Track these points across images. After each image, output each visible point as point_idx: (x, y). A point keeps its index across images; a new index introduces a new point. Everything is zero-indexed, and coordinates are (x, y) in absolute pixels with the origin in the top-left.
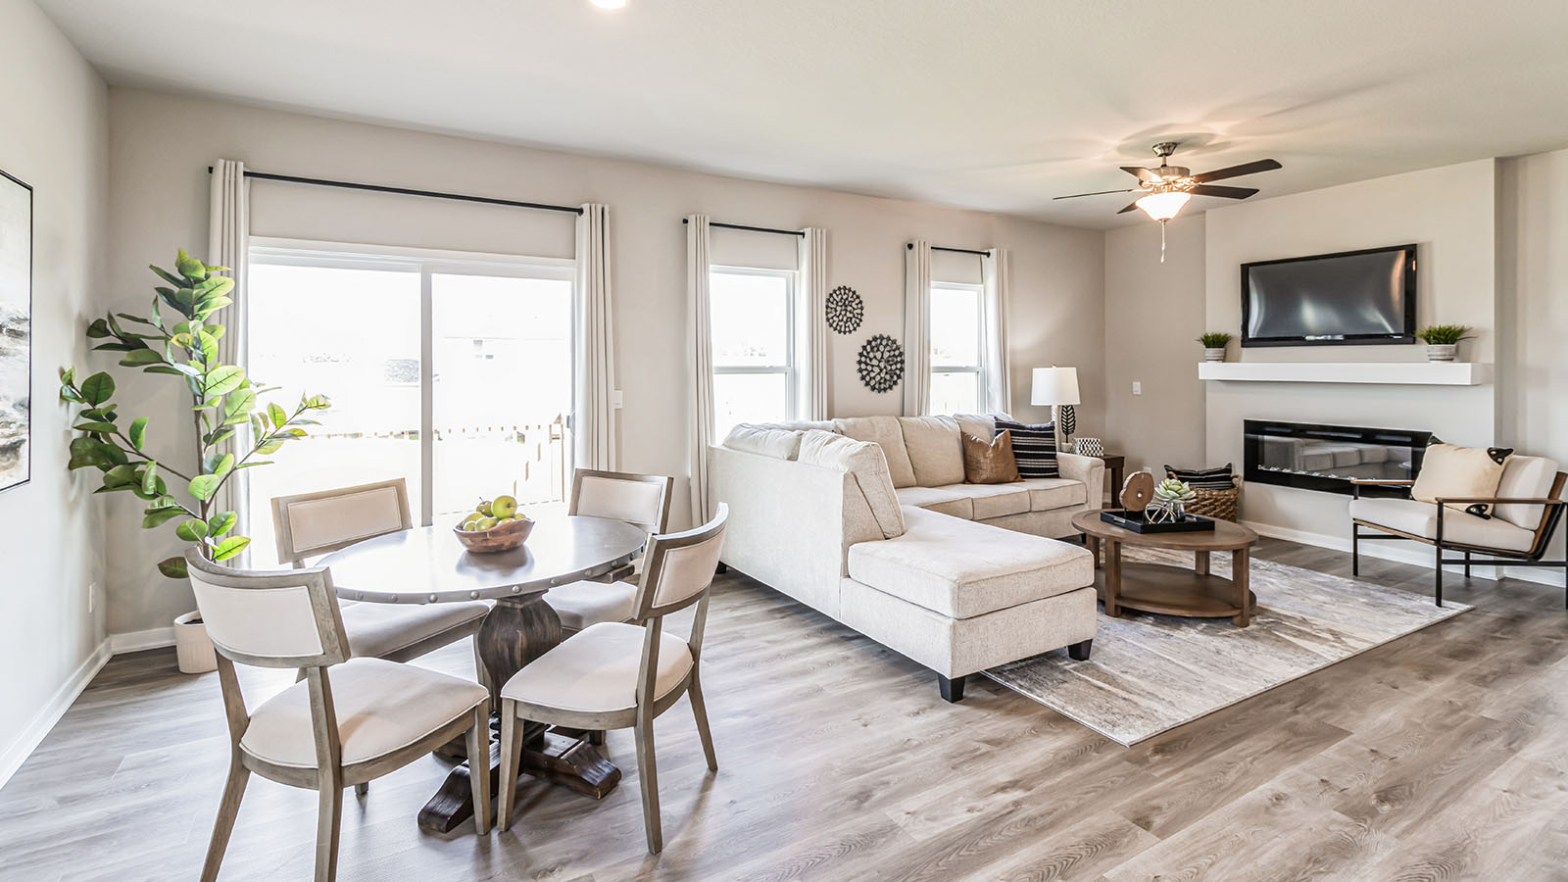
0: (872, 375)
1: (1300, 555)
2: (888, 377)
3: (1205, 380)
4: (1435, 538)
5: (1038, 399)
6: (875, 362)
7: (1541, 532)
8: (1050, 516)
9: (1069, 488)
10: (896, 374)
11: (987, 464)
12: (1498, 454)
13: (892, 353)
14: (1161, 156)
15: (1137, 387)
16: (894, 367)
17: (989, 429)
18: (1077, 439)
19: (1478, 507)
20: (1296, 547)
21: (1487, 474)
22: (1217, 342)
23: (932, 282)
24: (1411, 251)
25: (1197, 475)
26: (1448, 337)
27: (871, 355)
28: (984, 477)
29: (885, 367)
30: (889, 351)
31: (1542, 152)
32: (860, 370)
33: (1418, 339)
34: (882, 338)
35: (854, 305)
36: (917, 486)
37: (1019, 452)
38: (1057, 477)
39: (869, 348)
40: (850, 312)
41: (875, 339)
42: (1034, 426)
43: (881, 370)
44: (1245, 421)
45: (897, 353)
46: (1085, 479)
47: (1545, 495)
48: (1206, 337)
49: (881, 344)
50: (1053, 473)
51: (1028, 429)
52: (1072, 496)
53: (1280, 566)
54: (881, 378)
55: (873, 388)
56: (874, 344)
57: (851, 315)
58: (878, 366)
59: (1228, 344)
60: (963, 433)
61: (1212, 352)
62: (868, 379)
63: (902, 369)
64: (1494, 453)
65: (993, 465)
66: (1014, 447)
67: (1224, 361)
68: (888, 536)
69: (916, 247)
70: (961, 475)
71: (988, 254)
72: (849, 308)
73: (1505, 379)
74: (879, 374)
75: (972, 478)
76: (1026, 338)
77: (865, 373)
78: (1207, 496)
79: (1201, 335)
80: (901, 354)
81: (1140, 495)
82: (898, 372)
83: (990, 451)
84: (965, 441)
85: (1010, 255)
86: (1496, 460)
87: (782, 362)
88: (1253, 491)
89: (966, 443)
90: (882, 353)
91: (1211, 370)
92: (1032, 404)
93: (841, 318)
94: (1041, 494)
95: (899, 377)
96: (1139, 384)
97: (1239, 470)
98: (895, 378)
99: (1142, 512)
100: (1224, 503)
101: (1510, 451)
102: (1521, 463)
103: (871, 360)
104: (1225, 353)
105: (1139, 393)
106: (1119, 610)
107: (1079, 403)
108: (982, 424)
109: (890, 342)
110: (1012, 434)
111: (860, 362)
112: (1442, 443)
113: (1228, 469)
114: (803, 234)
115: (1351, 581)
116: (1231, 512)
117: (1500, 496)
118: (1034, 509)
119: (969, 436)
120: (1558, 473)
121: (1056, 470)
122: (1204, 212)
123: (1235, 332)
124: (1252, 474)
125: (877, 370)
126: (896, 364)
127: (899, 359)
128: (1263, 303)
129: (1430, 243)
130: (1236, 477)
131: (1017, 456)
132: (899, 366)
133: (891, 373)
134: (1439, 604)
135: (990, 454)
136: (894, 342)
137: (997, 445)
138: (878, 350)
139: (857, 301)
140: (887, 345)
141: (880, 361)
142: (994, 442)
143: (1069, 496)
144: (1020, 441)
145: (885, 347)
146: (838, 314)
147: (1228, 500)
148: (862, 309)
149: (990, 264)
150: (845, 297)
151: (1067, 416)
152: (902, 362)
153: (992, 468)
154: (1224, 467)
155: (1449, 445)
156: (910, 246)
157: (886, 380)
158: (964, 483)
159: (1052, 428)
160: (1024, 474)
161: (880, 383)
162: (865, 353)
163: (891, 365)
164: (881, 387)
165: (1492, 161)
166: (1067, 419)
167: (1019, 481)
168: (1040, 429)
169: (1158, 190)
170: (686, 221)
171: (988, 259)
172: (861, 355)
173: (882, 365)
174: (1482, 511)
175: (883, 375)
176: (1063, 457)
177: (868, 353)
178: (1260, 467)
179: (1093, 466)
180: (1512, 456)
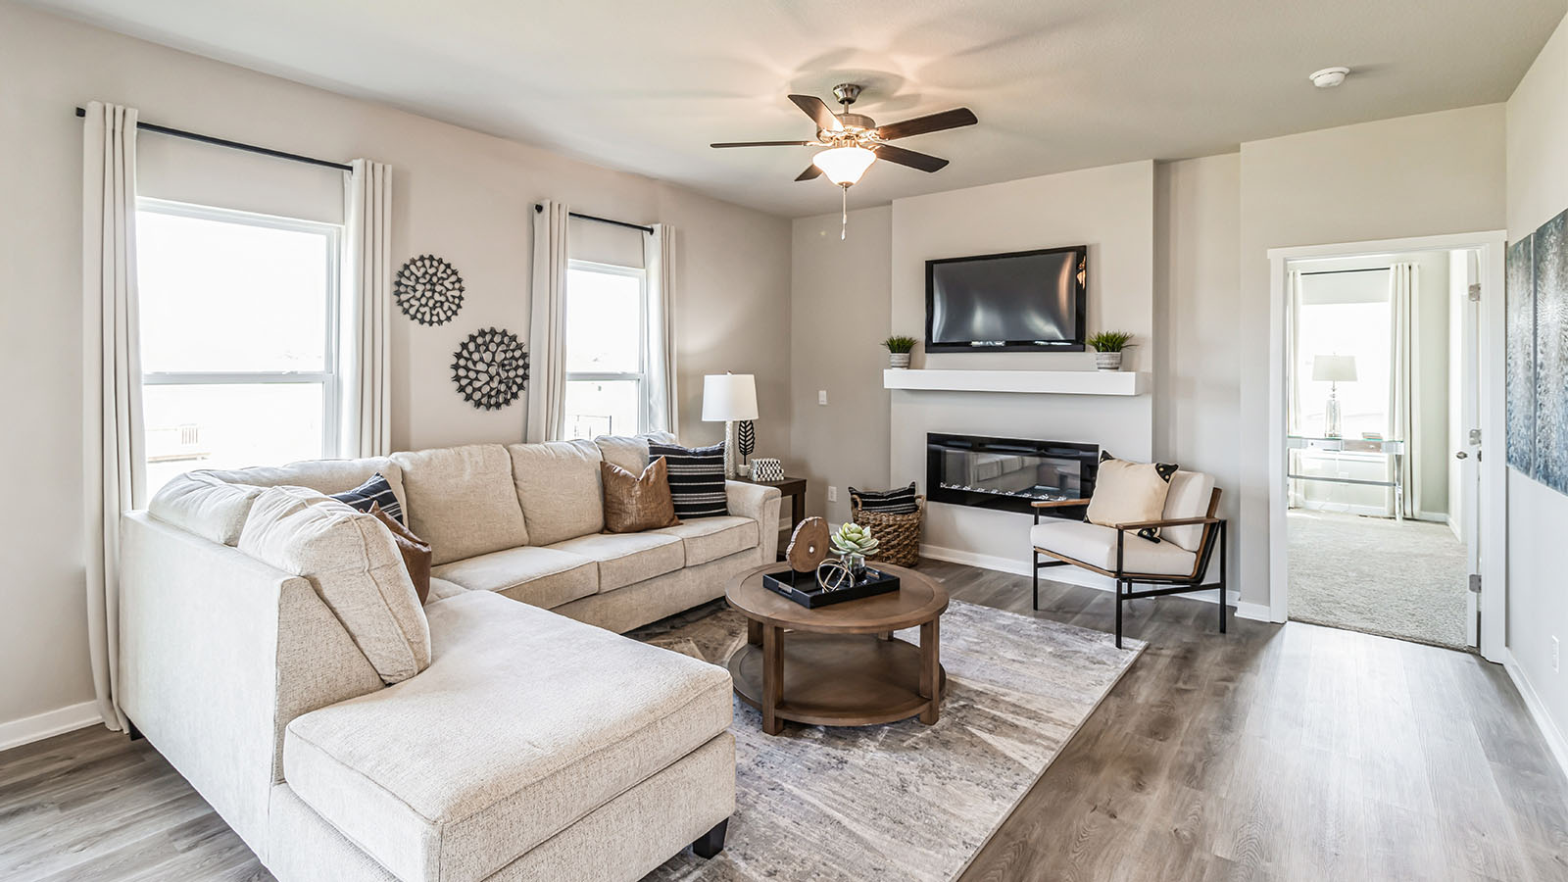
0: (477, 384)
1: (981, 585)
2: (503, 388)
3: (890, 389)
4: (1116, 570)
5: (711, 413)
6: (481, 367)
7: (1201, 553)
8: (712, 569)
9: (737, 530)
10: (514, 382)
11: (633, 507)
12: (1166, 471)
13: (509, 355)
14: (842, 102)
15: (823, 395)
16: (512, 374)
17: (642, 454)
18: (755, 461)
19: (1150, 531)
20: (976, 573)
21: (1156, 493)
22: (901, 346)
23: (570, 260)
24: (1081, 253)
25: (882, 497)
26: (1113, 344)
27: (476, 357)
28: (628, 522)
29: (498, 374)
30: (505, 352)
31: (1192, 156)
32: (457, 378)
33: (1087, 346)
34: (493, 332)
35: (446, 283)
36: (530, 544)
37: (675, 484)
38: (725, 514)
39: (472, 347)
40: (440, 293)
41: (482, 333)
42: (699, 450)
43: (492, 378)
44: (928, 434)
45: (517, 354)
46: (757, 516)
47: (1204, 514)
48: (892, 341)
49: (492, 341)
50: (721, 510)
51: (690, 454)
52: (741, 540)
53: (963, 606)
54: (492, 389)
55: (478, 404)
56: (480, 340)
57: (443, 299)
58: (487, 372)
59: (912, 350)
60: (603, 464)
61: (897, 357)
62: (469, 390)
63: (525, 377)
64: (1161, 469)
65: (640, 506)
66: (671, 478)
67: (908, 368)
68: (388, 680)
69: (546, 209)
70: (598, 520)
71: (651, 231)
72: (438, 288)
73: (1160, 389)
74: (488, 383)
75: (612, 525)
76: (698, 338)
77: (464, 382)
78: (891, 523)
79: (887, 339)
80: (524, 356)
81: (812, 550)
82: (519, 381)
83: (637, 488)
84: (606, 473)
85: (679, 235)
86: (1164, 478)
87: (319, 366)
88: (935, 511)
89: (608, 478)
90: (494, 353)
91: (896, 378)
92: (703, 420)
93: (424, 301)
94: (699, 543)
95: (521, 387)
96: (825, 392)
97: (922, 490)
98: (515, 389)
99: (813, 573)
100: (908, 529)
101: (1175, 467)
102: (1183, 479)
103: (475, 363)
104: (910, 359)
105: (825, 403)
106: (781, 726)
107: (757, 418)
108: (630, 447)
109: (506, 340)
110: (669, 461)
111: (456, 367)
112: (1112, 459)
113: (912, 490)
114: (351, 169)
115: (1033, 619)
116: (914, 538)
117: (1166, 518)
118: (689, 564)
119: (609, 468)
120: (1214, 489)
121: (724, 505)
122: (891, 203)
123: (920, 336)
124: (936, 494)
125: (484, 378)
126: (516, 369)
127: (521, 362)
128: (945, 307)
129: (1098, 245)
130: (919, 497)
131: (673, 490)
132: (521, 372)
133: (508, 382)
134: (1119, 645)
135: (637, 491)
136: (514, 338)
137: (647, 478)
138: (487, 349)
139: (453, 278)
140: (502, 342)
141: (489, 365)
142: (644, 474)
143: (737, 540)
144: (678, 470)
145: (498, 345)
146: (418, 294)
147: (911, 525)
148: (461, 290)
149: (654, 242)
150: (432, 271)
151: (745, 433)
152: (526, 367)
153: (639, 510)
154: (907, 486)
155: (1120, 460)
156: (539, 208)
157: (499, 392)
158: (601, 532)
159: (721, 451)
160: (682, 513)
161: (490, 397)
162: (465, 353)
163: (508, 371)
164: (492, 401)
165: (1151, 161)
166: (746, 437)
167: (675, 525)
168: (705, 453)
169: (837, 144)
170: (81, 113)
171: (651, 237)
172: (459, 356)
173: (493, 370)
174: (1152, 534)
175: (494, 384)
176: (733, 488)
177: (471, 353)
178: (943, 485)
179: (767, 498)
180: (1178, 472)
